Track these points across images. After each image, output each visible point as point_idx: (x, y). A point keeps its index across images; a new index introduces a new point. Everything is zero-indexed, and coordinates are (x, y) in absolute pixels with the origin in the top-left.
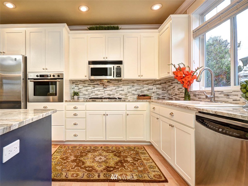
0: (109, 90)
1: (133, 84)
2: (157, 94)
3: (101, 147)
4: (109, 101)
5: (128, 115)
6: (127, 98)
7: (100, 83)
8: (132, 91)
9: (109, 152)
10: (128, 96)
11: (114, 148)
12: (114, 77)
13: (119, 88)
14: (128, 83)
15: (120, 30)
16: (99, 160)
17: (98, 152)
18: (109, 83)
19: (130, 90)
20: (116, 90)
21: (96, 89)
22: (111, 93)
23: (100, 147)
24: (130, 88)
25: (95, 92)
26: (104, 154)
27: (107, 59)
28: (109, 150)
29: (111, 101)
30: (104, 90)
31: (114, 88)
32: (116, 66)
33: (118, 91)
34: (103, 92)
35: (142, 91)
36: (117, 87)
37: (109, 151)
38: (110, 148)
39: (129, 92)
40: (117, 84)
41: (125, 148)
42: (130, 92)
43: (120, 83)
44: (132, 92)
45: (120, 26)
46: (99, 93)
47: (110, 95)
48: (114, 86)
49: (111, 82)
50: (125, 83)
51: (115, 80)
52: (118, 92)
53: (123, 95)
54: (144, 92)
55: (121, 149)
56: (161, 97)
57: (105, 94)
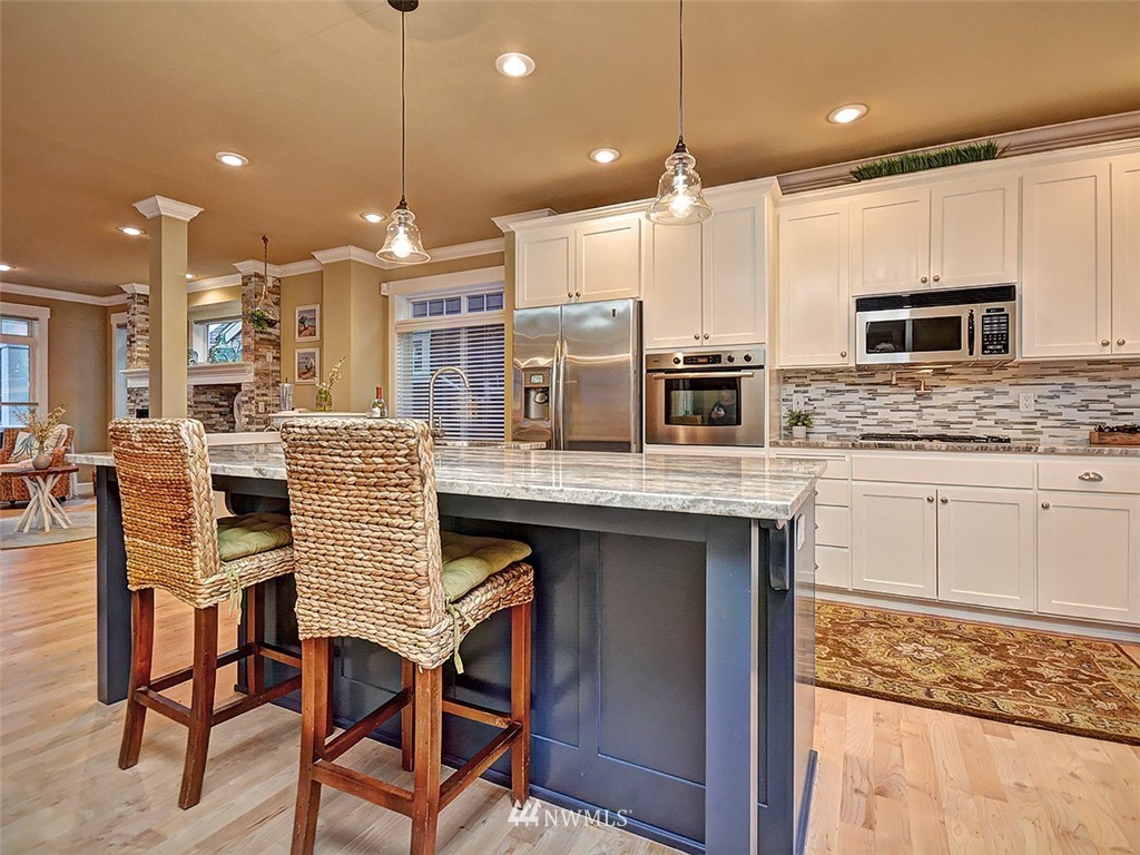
0: (943, 407)
1: (1066, 379)
3: (910, 620)
4: (954, 450)
5: (1045, 507)
6: (1033, 440)
7: (898, 378)
8: (1060, 411)
9: (951, 639)
10: (1041, 433)
11: (968, 630)
12: (971, 353)
13: (990, 397)
14: (1042, 376)
15: (999, 157)
16: (915, 654)
17: (899, 631)
18: (944, 377)
19: (1050, 406)
20: (977, 407)
21: (881, 401)
22: (952, 417)
23: (904, 620)
24: (1052, 398)
25: (877, 414)
26: (930, 641)
27: (936, 283)
28: (946, 632)
29: (963, 449)
30: (917, 407)
31: (970, 395)
32: (980, 309)
33: (984, 410)
34: (914, 414)
35: (1121, 410)
36: (981, 394)
37: (947, 635)
38: (952, 627)
39: (1045, 415)
40: (980, 382)
41: (1020, 637)
42: (1052, 414)
43: (997, 375)
44: (1061, 414)
45: (1002, 141)
46: (896, 416)
47: (947, 425)
48: (967, 389)
49: (952, 374)
50: (1026, 376)
51: (976, 364)
52: (986, 414)
53: (1015, 426)
54: (1130, 414)
55: (1002, 636)
57: (922, 422)
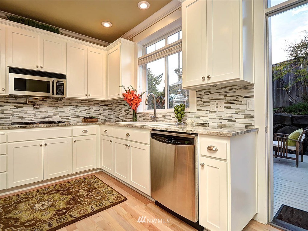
0: (43, 112)
1: (76, 104)
2: (104, 116)
3: (38, 191)
4: (49, 127)
5: (75, 141)
6: (69, 121)
7: (29, 101)
8: (75, 113)
9: (53, 193)
10: (71, 119)
11: (58, 187)
12: (53, 94)
13: (57, 109)
14: (71, 103)
15: (59, 34)
16: (42, 208)
17: (34, 199)
18: (43, 102)
19: (73, 112)
20: (54, 112)
21: (19, 110)
22: (46, 115)
23: (35, 192)
24: (73, 109)
25: (18, 114)
26: (46, 198)
27: (41, 69)
28: (51, 191)
29: (52, 126)
30: (34, 112)
31: (51, 108)
32: (56, 80)
33: (56, 113)
34: (33, 114)
35: (88, 113)
36: (55, 108)
37: (51, 193)
38: (52, 188)
39: (72, 114)
40: (54, 104)
41: (72, 183)
42: (73, 114)
43: (59, 102)
44: (75, 114)
45: (61, 30)
46: (26, 115)
47: (44, 118)
48: (51, 106)
49: (46, 101)
50: (67, 103)
51: (54, 98)
52: (56, 114)
53: (64, 118)
54: (90, 114)
55: (68, 185)
56: (107, 119)
57: (36, 117)
